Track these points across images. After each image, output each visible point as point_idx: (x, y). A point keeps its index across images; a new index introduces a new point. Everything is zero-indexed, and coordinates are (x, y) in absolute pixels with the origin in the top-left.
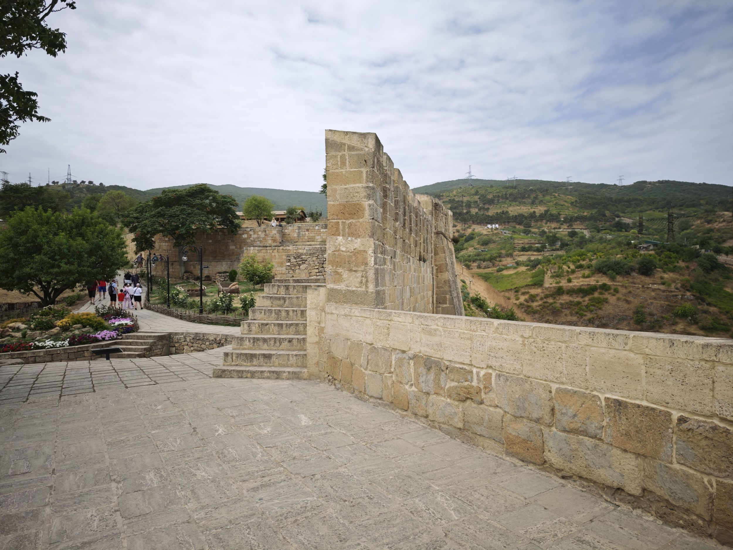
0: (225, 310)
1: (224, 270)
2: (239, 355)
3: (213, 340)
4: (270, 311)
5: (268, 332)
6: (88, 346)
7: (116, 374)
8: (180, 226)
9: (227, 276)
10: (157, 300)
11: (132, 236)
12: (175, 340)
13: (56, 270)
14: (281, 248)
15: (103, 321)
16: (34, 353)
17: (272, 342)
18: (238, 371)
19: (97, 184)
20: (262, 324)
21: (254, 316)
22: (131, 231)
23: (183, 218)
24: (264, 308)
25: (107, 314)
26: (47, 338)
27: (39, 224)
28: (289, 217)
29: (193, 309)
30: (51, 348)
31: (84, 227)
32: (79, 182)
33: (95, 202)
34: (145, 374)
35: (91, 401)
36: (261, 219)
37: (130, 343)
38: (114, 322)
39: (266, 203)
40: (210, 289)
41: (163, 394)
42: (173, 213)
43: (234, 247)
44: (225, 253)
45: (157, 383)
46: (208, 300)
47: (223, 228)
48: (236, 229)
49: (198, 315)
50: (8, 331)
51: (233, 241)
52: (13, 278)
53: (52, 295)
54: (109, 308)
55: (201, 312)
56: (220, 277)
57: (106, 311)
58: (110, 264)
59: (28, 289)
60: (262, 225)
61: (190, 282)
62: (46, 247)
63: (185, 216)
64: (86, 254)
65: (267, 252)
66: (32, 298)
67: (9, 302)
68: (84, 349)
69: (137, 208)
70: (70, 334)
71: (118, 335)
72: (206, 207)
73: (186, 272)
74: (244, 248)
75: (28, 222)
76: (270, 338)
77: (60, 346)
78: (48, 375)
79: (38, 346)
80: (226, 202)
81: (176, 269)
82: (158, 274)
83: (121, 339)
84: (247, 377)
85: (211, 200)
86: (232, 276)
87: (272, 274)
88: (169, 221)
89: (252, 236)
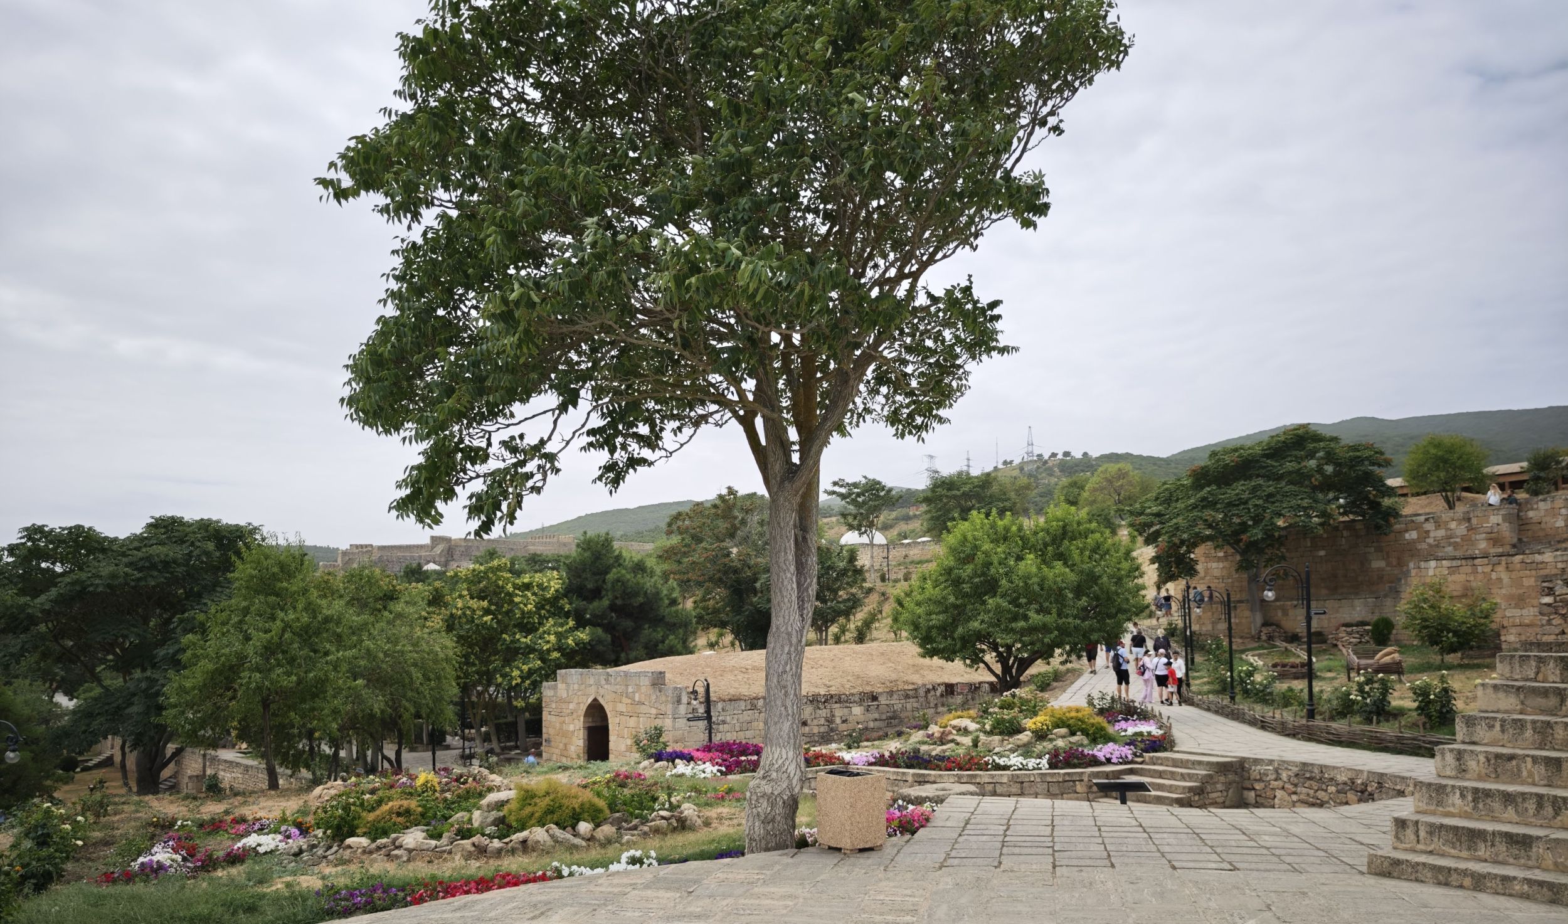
0: (1370, 712)
1: (1359, 619)
2: (1435, 830)
3: (1345, 783)
4: (1520, 725)
5: (1516, 777)
6: (1082, 773)
7: (1146, 835)
8: (1250, 523)
9: (1367, 632)
10: (1205, 684)
11: (1150, 551)
12: (1254, 775)
13: (1022, 624)
14: (1518, 558)
15: (1105, 724)
16: (993, 776)
17: (1531, 806)
18: (1440, 869)
19: (1078, 454)
20: (1498, 756)
21: (1471, 734)
22: (1147, 542)
23: (1256, 505)
24: (1500, 716)
25: (1111, 708)
26: (1013, 751)
27: (992, 542)
28: (1537, 479)
29: (1290, 708)
30: (1020, 769)
31: (1066, 542)
32: (1046, 457)
33: (1076, 490)
34: (1206, 845)
35: (1110, 884)
36: (1453, 491)
37: (1160, 775)
38: (1124, 727)
39: (1468, 449)
40: (1325, 663)
41: (1254, 894)
42: (1235, 498)
43: (1381, 564)
44: (1360, 579)
45: (1235, 869)
46: (1325, 688)
47: (1353, 521)
48: (1387, 521)
49: (1304, 721)
50: (950, 733)
51: (1379, 549)
52: (953, 639)
53: (1014, 671)
54: (1112, 698)
55: (1311, 715)
56: (1349, 634)
57: (1106, 703)
58: (1113, 611)
59: (976, 659)
60: (1457, 504)
61: (1275, 646)
62: (1004, 582)
63: (1260, 502)
64: (1071, 592)
65: (1475, 572)
66: (982, 676)
67: (947, 681)
68: (1074, 778)
69: (1159, 494)
70: (1049, 746)
71: (1135, 754)
72: (1310, 477)
73: (1265, 624)
74: (1411, 565)
75: (975, 539)
76: (1523, 794)
77: (1034, 769)
78: (1025, 822)
79: (998, 764)
80: (1359, 460)
81: (1247, 619)
82: (1204, 629)
83: (1141, 763)
84: (1461, 887)
85: (1322, 458)
86: (1382, 633)
87: (1494, 626)
88: (1226, 515)
89: (1432, 534)
